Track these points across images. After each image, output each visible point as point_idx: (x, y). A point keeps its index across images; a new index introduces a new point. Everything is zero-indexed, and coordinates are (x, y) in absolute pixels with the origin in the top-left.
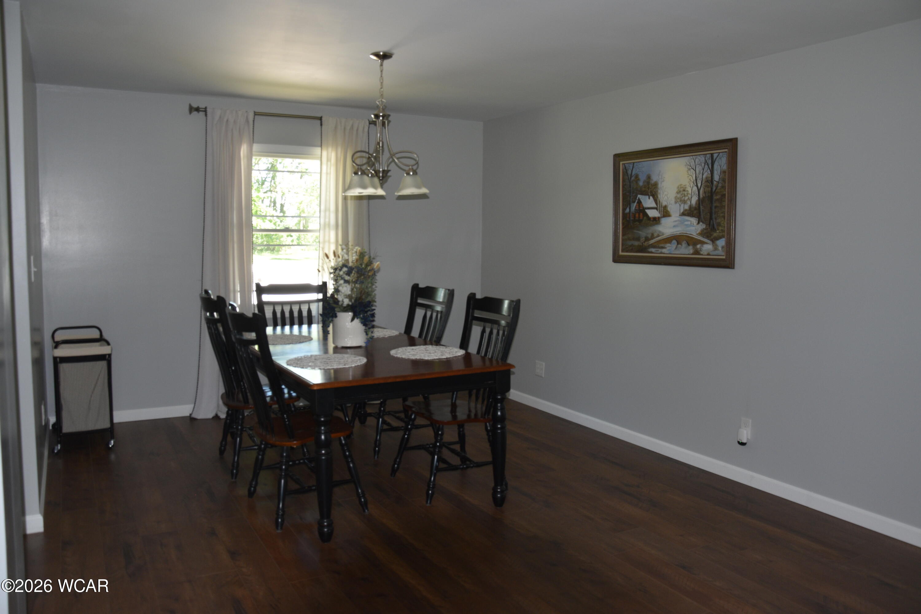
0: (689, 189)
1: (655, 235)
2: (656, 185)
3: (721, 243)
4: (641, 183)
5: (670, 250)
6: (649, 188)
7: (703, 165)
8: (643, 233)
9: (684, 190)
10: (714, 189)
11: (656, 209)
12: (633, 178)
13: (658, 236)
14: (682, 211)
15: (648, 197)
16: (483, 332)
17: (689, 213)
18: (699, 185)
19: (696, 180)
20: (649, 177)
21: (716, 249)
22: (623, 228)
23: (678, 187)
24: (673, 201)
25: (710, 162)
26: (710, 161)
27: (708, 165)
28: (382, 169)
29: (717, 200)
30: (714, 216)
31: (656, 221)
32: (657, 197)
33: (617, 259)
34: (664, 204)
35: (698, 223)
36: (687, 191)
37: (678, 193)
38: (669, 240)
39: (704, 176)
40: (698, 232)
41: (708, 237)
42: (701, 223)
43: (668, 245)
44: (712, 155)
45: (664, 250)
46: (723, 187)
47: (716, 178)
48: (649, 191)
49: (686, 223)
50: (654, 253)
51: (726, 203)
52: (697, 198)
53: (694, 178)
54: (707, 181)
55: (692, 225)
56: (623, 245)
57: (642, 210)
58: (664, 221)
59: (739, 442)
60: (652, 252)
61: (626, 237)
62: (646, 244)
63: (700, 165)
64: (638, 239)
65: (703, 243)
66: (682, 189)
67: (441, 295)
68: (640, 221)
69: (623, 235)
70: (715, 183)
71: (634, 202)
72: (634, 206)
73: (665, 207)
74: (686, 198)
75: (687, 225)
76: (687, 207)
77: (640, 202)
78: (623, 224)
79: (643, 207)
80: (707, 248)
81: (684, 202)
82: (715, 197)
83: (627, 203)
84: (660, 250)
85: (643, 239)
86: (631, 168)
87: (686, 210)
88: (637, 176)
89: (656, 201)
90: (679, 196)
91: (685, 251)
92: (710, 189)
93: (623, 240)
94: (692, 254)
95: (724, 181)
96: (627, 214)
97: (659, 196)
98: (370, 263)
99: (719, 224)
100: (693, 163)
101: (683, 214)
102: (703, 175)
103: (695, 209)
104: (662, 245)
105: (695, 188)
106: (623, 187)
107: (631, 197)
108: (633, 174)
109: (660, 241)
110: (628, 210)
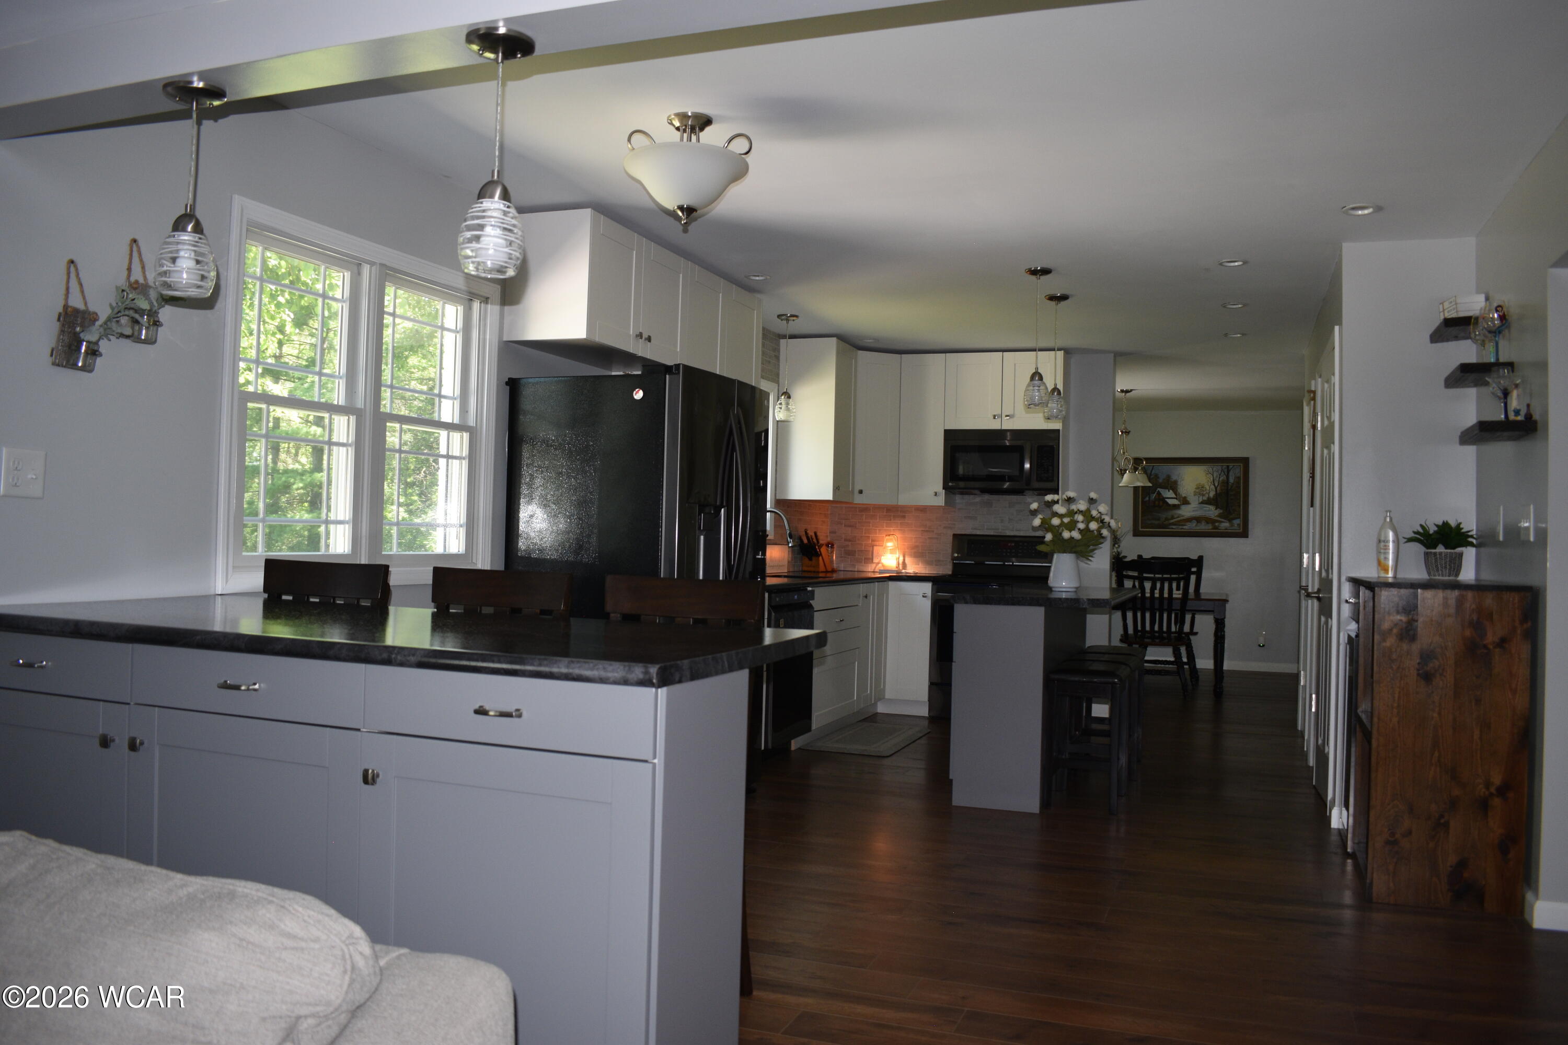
0: (1207, 487)
1: (1175, 517)
2: (1176, 482)
3: (1236, 522)
4: (1161, 481)
5: (1188, 527)
6: (1169, 484)
7: (1220, 472)
8: (1164, 515)
9: (1203, 487)
10: (1229, 489)
11: (1176, 499)
12: (1153, 476)
13: (1178, 517)
14: (1200, 501)
15: (1167, 490)
17: (1208, 502)
18: (1216, 484)
19: (1214, 481)
20: (1170, 477)
21: (1232, 525)
22: (1143, 512)
23: (1197, 485)
24: (1192, 494)
26: (1226, 470)
27: (1224, 472)
29: (1233, 495)
30: (1229, 505)
31: (1176, 507)
32: (1177, 491)
33: (1138, 534)
34: (1184, 495)
35: (1216, 509)
37: (1196, 489)
38: (1190, 520)
39: (1221, 479)
40: (1216, 515)
41: (1225, 518)
42: (1218, 509)
43: (1187, 523)
44: (1228, 466)
45: (1184, 527)
46: (1238, 487)
47: (1231, 481)
48: (1169, 486)
49: (1205, 509)
50: (1175, 528)
51: (1241, 497)
52: (1214, 493)
53: (1211, 480)
54: (1223, 483)
55: (1210, 510)
56: (1142, 524)
57: (1163, 500)
58: (1183, 507)
59: (1259, 646)
60: (1172, 529)
61: (1146, 518)
62: (1168, 523)
63: (1218, 471)
64: (1159, 519)
65: (1221, 522)
66: (1200, 487)
68: (1160, 507)
69: (1142, 517)
70: (1230, 484)
71: (1154, 493)
73: (1184, 498)
74: (1205, 492)
76: (1205, 498)
77: (1159, 493)
78: (1143, 508)
79: (1162, 497)
80: (1225, 525)
81: (1203, 495)
82: (1230, 494)
83: (1148, 494)
84: (1181, 527)
85: (1164, 520)
86: (1151, 469)
87: (1205, 500)
88: (1156, 475)
89: (1176, 494)
90: (1197, 491)
91: (1207, 527)
92: (1224, 488)
93: (1142, 520)
94: (1213, 529)
95: (1238, 483)
96: (1146, 503)
97: (1179, 490)
99: (1235, 511)
100: (1211, 470)
101: (1203, 503)
102: (1219, 478)
103: (1213, 500)
104: (1183, 524)
105: (1212, 487)
107: (1152, 490)
108: (1153, 473)
109: (1179, 521)
110: (1147, 501)
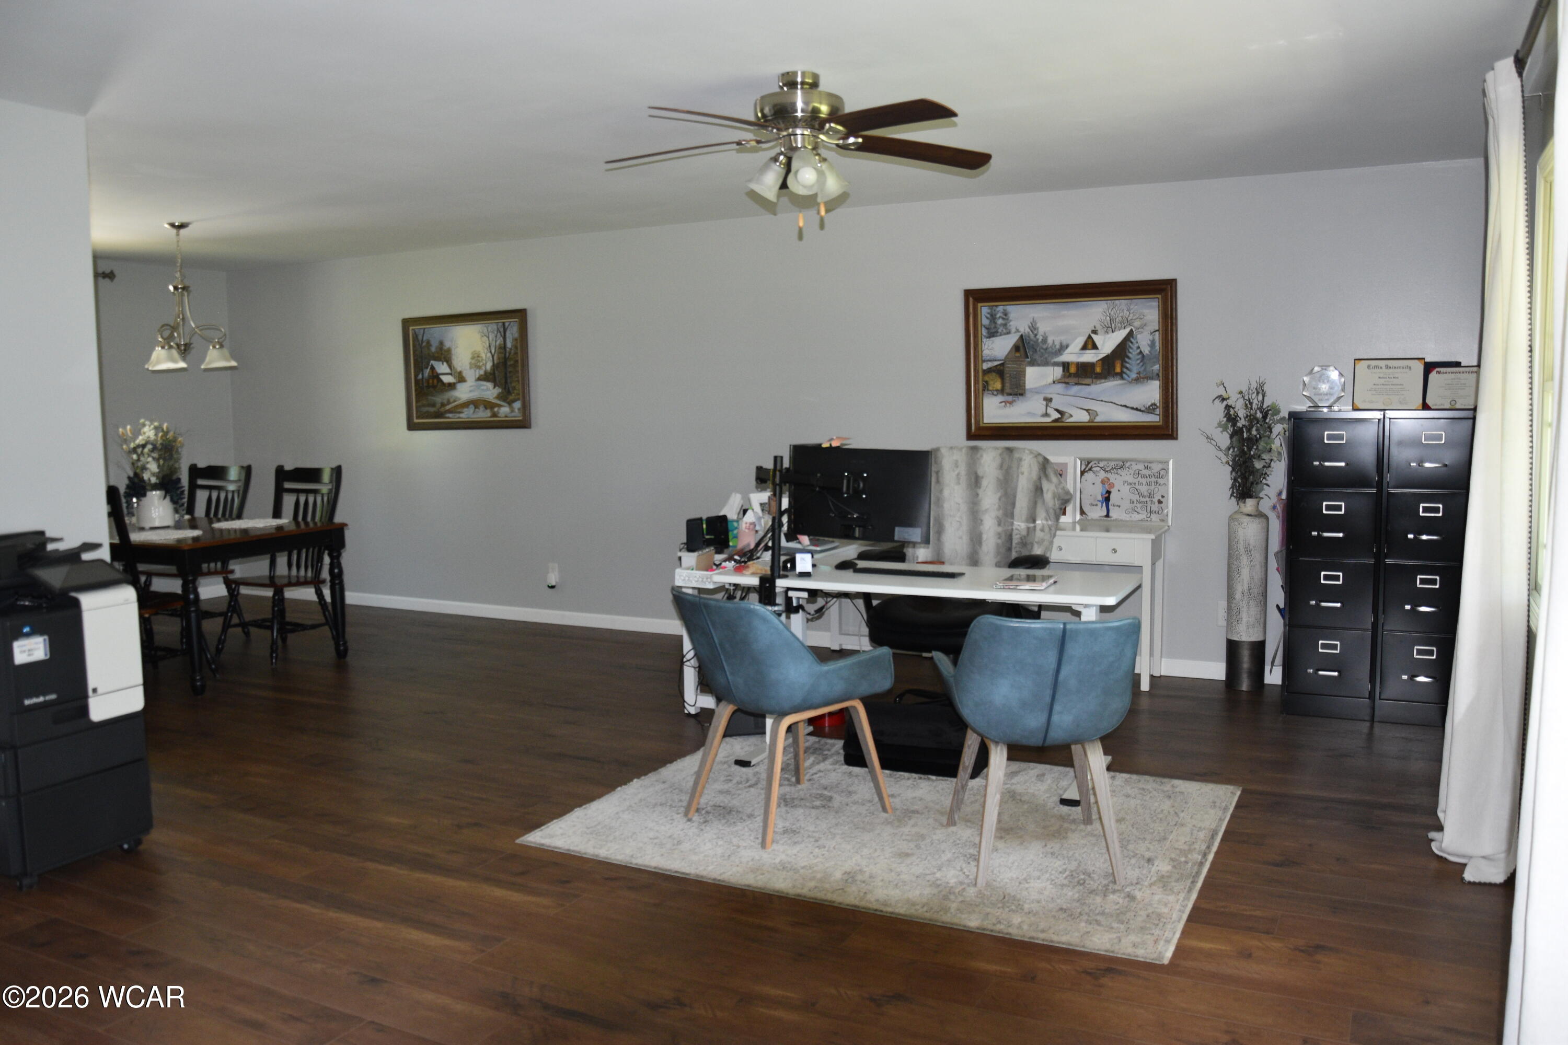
0: (483, 355)
1: (452, 400)
2: (449, 350)
3: (517, 405)
4: (433, 349)
5: (468, 414)
6: (442, 354)
7: (496, 332)
8: (438, 399)
9: (478, 357)
10: (507, 354)
11: (451, 374)
12: (424, 344)
13: (455, 401)
14: (477, 376)
15: (441, 363)
16: (297, 503)
17: (485, 377)
18: (493, 351)
19: (490, 346)
20: (441, 343)
21: (512, 411)
22: (416, 395)
23: (472, 353)
24: (468, 367)
25: (502, 330)
27: (500, 332)
28: (184, 341)
29: (511, 365)
30: (509, 381)
31: (452, 386)
32: (451, 363)
33: (412, 426)
34: (459, 369)
35: (494, 387)
36: (482, 357)
37: (472, 359)
38: (466, 404)
39: (498, 343)
40: (494, 396)
41: (504, 400)
42: (497, 388)
43: (465, 410)
44: (504, 323)
45: (462, 415)
46: (516, 353)
47: (509, 345)
48: (443, 357)
49: (482, 388)
50: (452, 418)
51: (520, 368)
52: (491, 364)
53: (488, 344)
54: (500, 348)
55: (488, 389)
56: (417, 412)
57: (436, 376)
58: (459, 386)
59: (549, 586)
60: (449, 418)
61: (420, 404)
62: (442, 410)
63: (493, 332)
64: (433, 405)
65: (500, 406)
66: (476, 355)
67: (233, 474)
68: (434, 387)
69: (417, 402)
70: (508, 349)
71: (427, 368)
72: (427, 372)
73: (460, 373)
74: (481, 364)
75: (483, 390)
76: (482, 372)
77: (433, 368)
78: (416, 390)
79: (437, 373)
80: (504, 410)
81: (479, 367)
82: (509, 363)
83: (419, 368)
84: (458, 415)
85: (438, 405)
86: (422, 334)
87: (481, 375)
88: (428, 342)
89: (450, 366)
90: (473, 361)
91: (483, 415)
92: (503, 355)
93: (417, 408)
94: (491, 417)
95: (516, 348)
96: (419, 380)
97: (453, 362)
98: (175, 440)
99: (514, 388)
100: (485, 331)
101: (479, 379)
102: (496, 341)
103: (491, 374)
104: (459, 410)
105: (489, 355)
106: (414, 353)
107: (424, 364)
108: (425, 339)
109: (456, 407)
110: (420, 376)
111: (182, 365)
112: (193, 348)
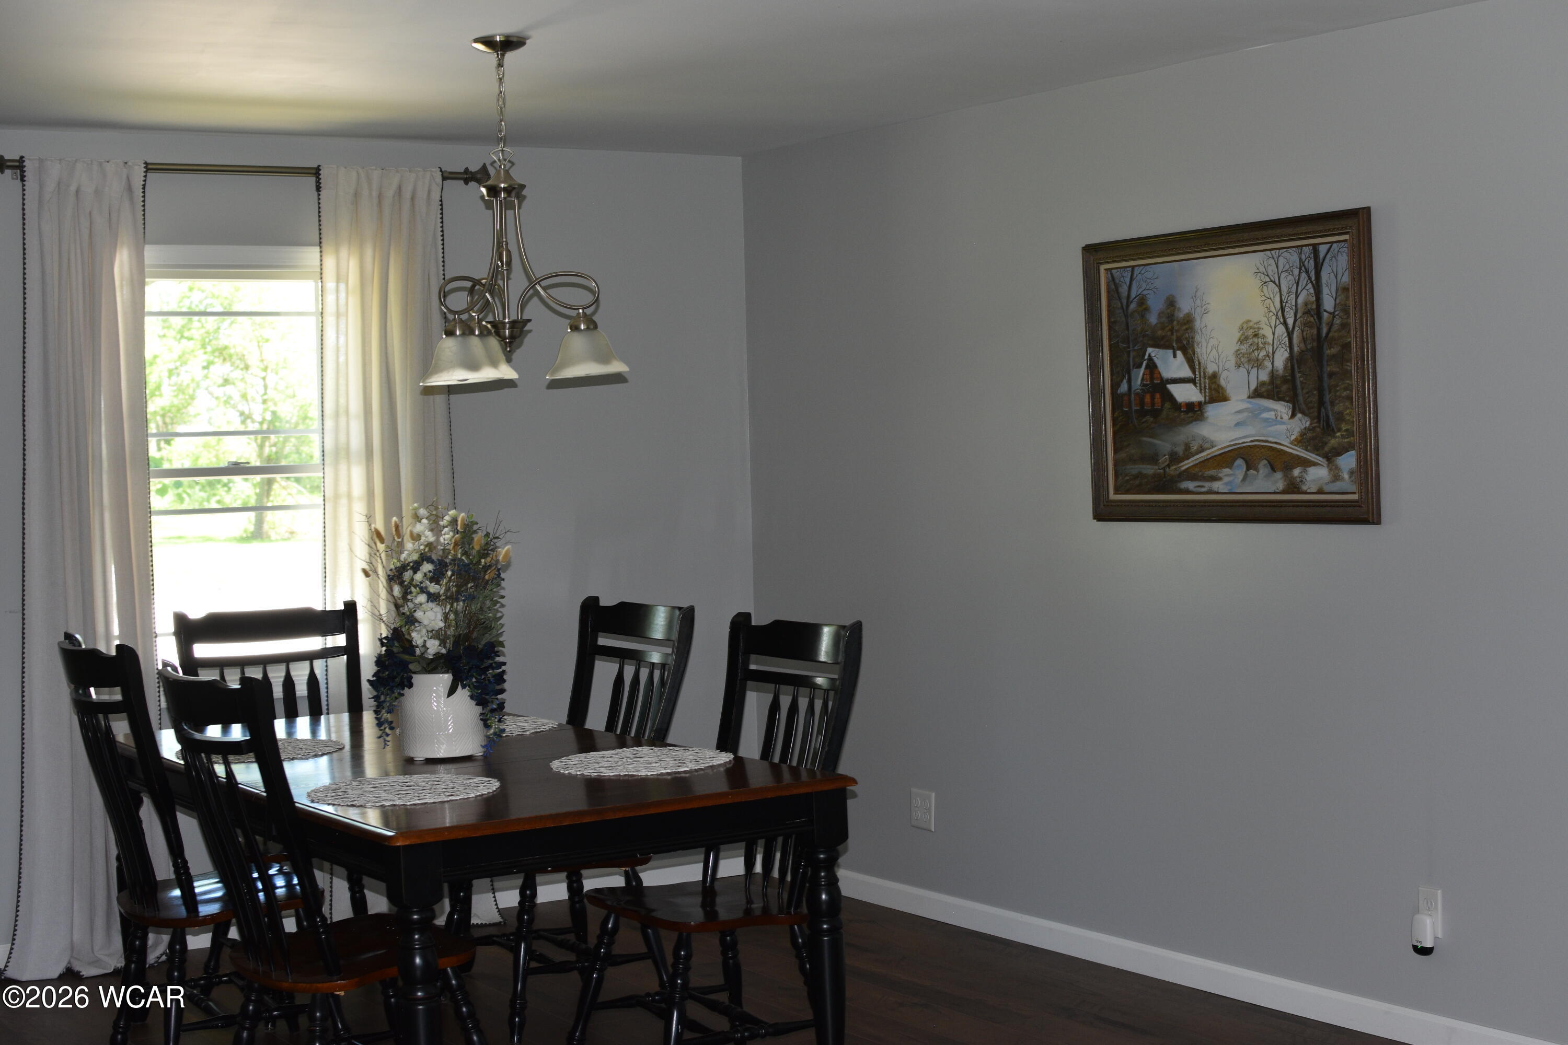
0: (1267, 332)
1: (1194, 448)
2: (1188, 321)
3: (1348, 461)
4: (1153, 319)
5: (1230, 484)
6: (1172, 330)
7: (1296, 272)
8: (1164, 444)
9: (1256, 335)
10: (1325, 330)
11: (1192, 381)
12: (1133, 306)
13: (1202, 449)
14: (1253, 387)
15: (1170, 352)
16: (775, 707)
17: (1269, 390)
18: (1290, 321)
19: (1283, 309)
20: (1171, 303)
21: (1336, 478)
22: (1115, 433)
23: (1241, 328)
24: (1232, 361)
25: (1311, 265)
26: (1312, 262)
27: (1307, 272)
28: (509, 318)
29: (1333, 357)
30: (1327, 398)
31: (1194, 411)
32: (1194, 352)
33: (1104, 511)
34: (1211, 369)
35: (1293, 415)
36: (1264, 336)
37: (1241, 341)
38: (1227, 458)
39: (1301, 300)
40: (1293, 437)
41: (1316, 449)
42: (1299, 415)
43: (1225, 471)
44: (1315, 247)
45: (1216, 486)
46: (1345, 326)
47: (1328, 303)
48: (1174, 337)
49: (1265, 415)
50: (1194, 492)
51: (1352, 366)
52: (1287, 355)
53: (1278, 305)
54: (1307, 312)
55: (1277, 421)
56: (1116, 475)
58: (1213, 411)
59: (1416, 949)
60: (1187, 492)
61: (1123, 455)
62: (1172, 470)
63: (1289, 271)
64: (1153, 459)
65: (1306, 463)
66: (1250, 332)
67: (659, 624)
68: (1156, 413)
69: (1116, 451)
70: (1325, 315)
71: (1139, 366)
72: (1139, 375)
73: (1214, 377)
74: (1263, 353)
75: (1266, 420)
76: (1264, 376)
77: (1152, 366)
78: (1114, 423)
79: (1161, 378)
80: (1317, 474)
81: (1258, 364)
82: (1329, 352)
83: (1121, 370)
84: (1207, 485)
85: (1164, 460)
86: (1128, 280)
87: (1263, 384)
88: (1142, 301)
89: (1191, 361)
90: (1244, 348)
91: (1266, 484)
92: (1315, 331)
93: (1116, 464)
94: (1283, 492)
95: (1345, 310)
96: (1123, 395)
97: (1198, 350)
98: (487, 549)
99: (1340, 418)
100: (1272, 268)
101: (1257, 394)
102: (1297, 297)
103: (1285, 380)
104: (1212, 472)
105: (1281, 329)
106: (1110, 328)
107: (1132, 354)
108: (1133, 295)
109: (1205, 463)
110: (1124, 387)
111: (506, 372)
112: (530, 331)
